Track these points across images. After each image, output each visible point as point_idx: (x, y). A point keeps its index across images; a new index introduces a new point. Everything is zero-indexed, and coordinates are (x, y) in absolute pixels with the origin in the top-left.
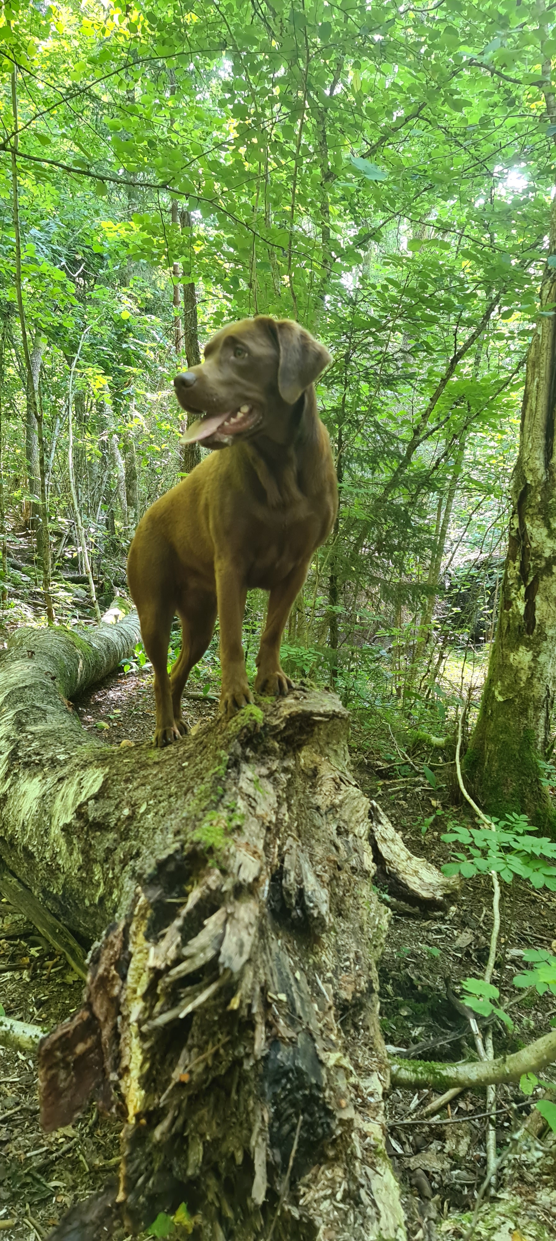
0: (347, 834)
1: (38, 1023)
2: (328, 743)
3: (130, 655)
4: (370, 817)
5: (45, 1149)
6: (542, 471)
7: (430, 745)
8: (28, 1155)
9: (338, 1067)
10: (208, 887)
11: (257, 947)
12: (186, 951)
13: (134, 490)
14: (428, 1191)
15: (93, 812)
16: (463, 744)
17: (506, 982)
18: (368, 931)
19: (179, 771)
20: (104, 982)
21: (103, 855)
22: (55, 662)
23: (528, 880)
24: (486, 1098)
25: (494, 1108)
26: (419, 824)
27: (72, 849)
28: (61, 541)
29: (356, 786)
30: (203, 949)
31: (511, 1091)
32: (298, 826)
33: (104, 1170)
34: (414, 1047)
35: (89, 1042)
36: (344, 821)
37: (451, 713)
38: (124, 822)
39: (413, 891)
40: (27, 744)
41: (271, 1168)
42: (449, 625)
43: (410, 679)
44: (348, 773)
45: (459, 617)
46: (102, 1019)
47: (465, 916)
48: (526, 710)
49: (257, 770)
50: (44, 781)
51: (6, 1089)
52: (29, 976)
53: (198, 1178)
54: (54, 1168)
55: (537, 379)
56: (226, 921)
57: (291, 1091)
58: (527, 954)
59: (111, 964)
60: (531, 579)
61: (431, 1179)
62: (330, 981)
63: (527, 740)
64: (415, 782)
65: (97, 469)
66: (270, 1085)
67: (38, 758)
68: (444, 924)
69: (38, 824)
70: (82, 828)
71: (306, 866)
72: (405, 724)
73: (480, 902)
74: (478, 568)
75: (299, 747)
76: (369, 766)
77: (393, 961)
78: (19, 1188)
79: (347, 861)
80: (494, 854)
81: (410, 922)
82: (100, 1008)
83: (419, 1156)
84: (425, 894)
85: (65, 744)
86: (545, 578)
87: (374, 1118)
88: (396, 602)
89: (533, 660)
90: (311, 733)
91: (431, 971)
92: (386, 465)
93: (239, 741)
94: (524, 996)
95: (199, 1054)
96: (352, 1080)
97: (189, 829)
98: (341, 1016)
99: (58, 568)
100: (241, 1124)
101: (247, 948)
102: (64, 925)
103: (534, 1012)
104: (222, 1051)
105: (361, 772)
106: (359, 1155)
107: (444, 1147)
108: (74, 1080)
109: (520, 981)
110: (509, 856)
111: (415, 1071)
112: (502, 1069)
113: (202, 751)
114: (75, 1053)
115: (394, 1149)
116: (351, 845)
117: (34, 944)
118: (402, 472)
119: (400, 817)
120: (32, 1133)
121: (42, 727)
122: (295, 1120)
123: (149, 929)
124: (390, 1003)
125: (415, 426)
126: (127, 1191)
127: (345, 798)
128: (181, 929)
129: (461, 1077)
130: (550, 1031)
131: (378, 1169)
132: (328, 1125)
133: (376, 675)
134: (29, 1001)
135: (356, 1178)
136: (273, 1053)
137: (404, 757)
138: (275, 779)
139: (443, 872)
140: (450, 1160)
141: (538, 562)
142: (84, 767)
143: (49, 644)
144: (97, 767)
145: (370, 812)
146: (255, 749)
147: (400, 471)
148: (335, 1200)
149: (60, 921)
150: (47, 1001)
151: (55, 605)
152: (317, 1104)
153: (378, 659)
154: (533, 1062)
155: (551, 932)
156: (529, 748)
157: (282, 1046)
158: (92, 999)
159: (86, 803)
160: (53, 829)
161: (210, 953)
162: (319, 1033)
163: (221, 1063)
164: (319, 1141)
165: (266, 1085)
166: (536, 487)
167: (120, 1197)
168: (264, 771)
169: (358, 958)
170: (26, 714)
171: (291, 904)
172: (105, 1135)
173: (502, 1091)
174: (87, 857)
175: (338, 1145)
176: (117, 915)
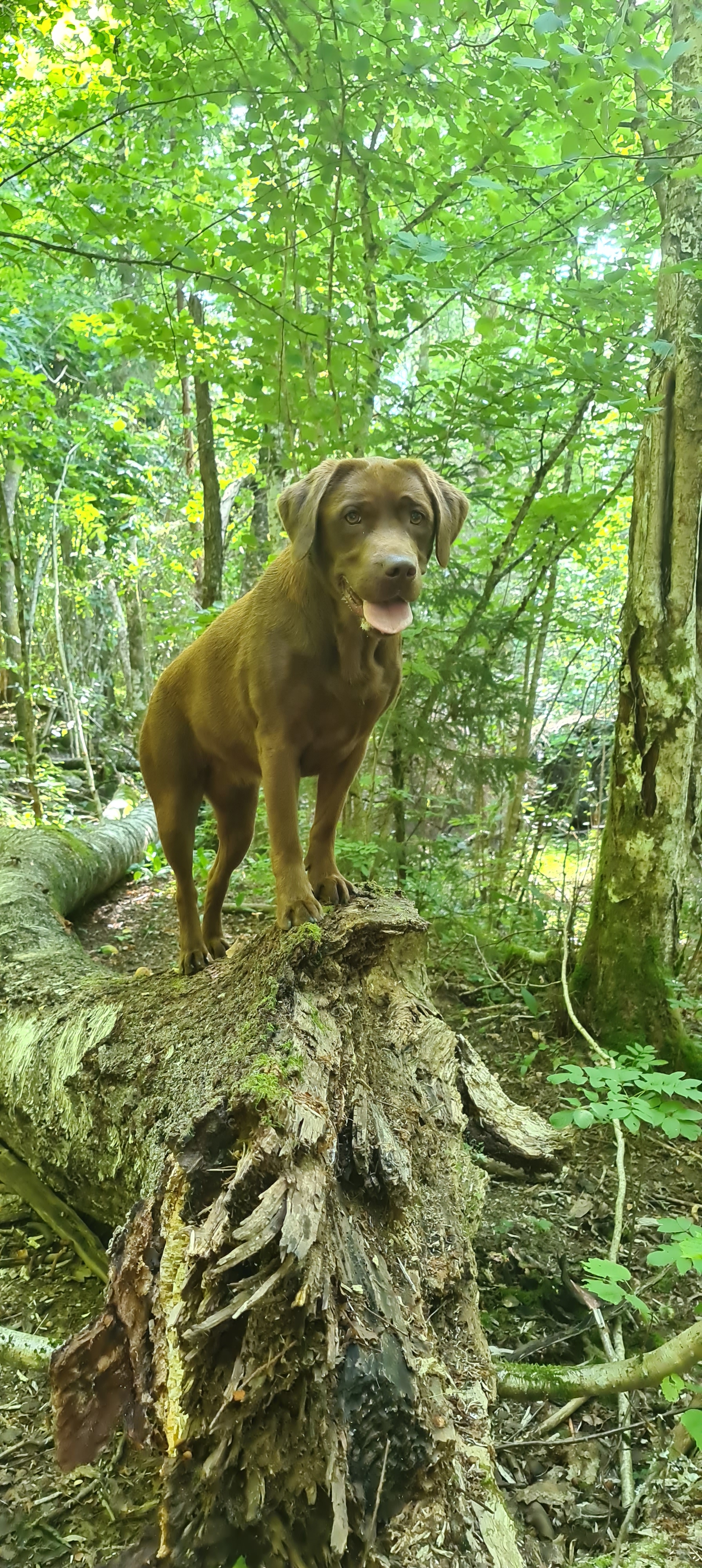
0: (430, 1079)
1: (42, 1333)
2: (401, 963)
3: (141, 858)
4: (458, 1055)
5: (58, 1493)
6: (658, 608)
7: (527, 961)
8: (36, 1502)
9: (432, 1375)
10: (262, 1152)
11: (325, 1226)
12: (238, 1234)
13: (139, 648)
14: (548, 1531)
15: (105, 1060)
16: (570, 958)
17: (637, 1260)
18: (461, 1201)
19: (214, 1004)
20: (130, 1278)
21: (119, 1115)
22: (47, 871)
23: (659, 1129)
24: (618, 1409)
25: (628, 1421)
26: (518, 1063)
27: (80, 1109)
28: (46, 716)
29: (438, 1016)
30: (259, 1231)
31: (648, 1399)
32: (368, 1070)
33: (133, 1518)
34: (522, 1347)
35: (114, 1356)
36: (425, 1062)
37: (552, 919)
38: (145, 1072)
39: (515, 1147)
40: (15, 976)
41: (352, 1508)
42: (544, 808)
43: (498, 877)
44: (427, 1001)
45: (556, 798)
46: (129, 1325)
47: (581, 1177)
48: (648, 913)
49: (315, 1000)
50: (39, 1024)
51: (4, 1419)
52: (28, 1274)
53: (260, 1522)
54: (71, 1518)
55: (647, 494)
56: (286, 1194)
57: (374, 1409)
58: (665, 1225)
59: (139, 1254)
60: (649, 746)
61: (552, 1515)
62: (416, 1266)
63: (651, 952)
64: (511, 1009)
65: (90, 624)
66: (347, 1401)
67: (31, 993)
68: (554, 1189)
69: (34, 1078)
70: (92, 1082)
71: (381, 1121)
72: (493, 936)
73: (598, 1159)
74: (579, 734)
75: (366, 970)
76: (452, 990)
77: (492, 1238)
78: (26, 1545)
79: (431, 1112)
80: (614, 1097)
81: (511, 1187)
82: (126, 1311)
83: (534, 1485)
84: (531, 1152)
85: (63, 974)
86: (666, 744)
87: (479, 1440)
88: (476, 781)
89: (654, 849)
90: (381, 951)
91: (540, 1249)
92: (458, 607)
93: (290, 964)
94: (660, 1277)
95: (256, 1366)
96: (449, 1391)
97: (232, 1078)
98: (432, 1310)
99: (45, 750)
100: (312, 1453)
101: (314, 1228)
102: (71, 1206)
103: (672, 1297)
104: (283, 1360)
105: (441, 999)
106: (463, 1487)
107: (567, 1474)
108: (97, 1404)
109: (654, 1258)
110: (634, 1099)
111: (527, 1378)
112: (638, 1372)
113: (241, 978)
114: (97, 1370)
115: (503, 1479)
116: (435, 1092)
117: (32, 1232)
118: (479, 616)
119: (493, 1054)
120: (39, 1474)
121: (34, 954)
122: (381, 1446)
123: (186, 1207)
124: (490, 1292)
125: (494, 557)
126: (170, 1543)
127: (425, 1032)
128: (228, 1206)
129: (587, 1383)
130: (695, 1321)
131: (487, 1504)
132: (423, 1450)
133: (453, 873)
134: (29, 1305)
135: (461, 1517)
136: (349, 1360)
137: (495, 978)
138: (338, 1011)
139: (553, 1123)
140: (575, 1490)
141: (657, 724)
142: (91, 1003)
143: (38, 849)
144: (107, 1003)
145: (456, 1049)
146: (311, 974)
147: (477, 613)
148: (435, 1545)
149: (65, 1201)
150: (52, 1304)
151: (43, 798)
152: (408, 1424)
153: (455, 855)
154: (678, 1361)
155: (690, 1194)
156: (653, 961)
157: (361, 1351)
158: (115, 1300)
159: (95, 1050)
160: (53, 1084)
161: (268, 1236)
162: (406, 1333)
163: (285, 1376)
164: (412, 1472)
165: (343, 1401)
166: (652, 629)
167: (162, 1552)
168: (324, 1001)
169: (449, 1237)
170: (12, 938)
171: (364, 1170)
172: (133, 1474)
173: (637, 1399)
174: (99, 1118)
175: (436, 1475)
176: (142, 1191)
